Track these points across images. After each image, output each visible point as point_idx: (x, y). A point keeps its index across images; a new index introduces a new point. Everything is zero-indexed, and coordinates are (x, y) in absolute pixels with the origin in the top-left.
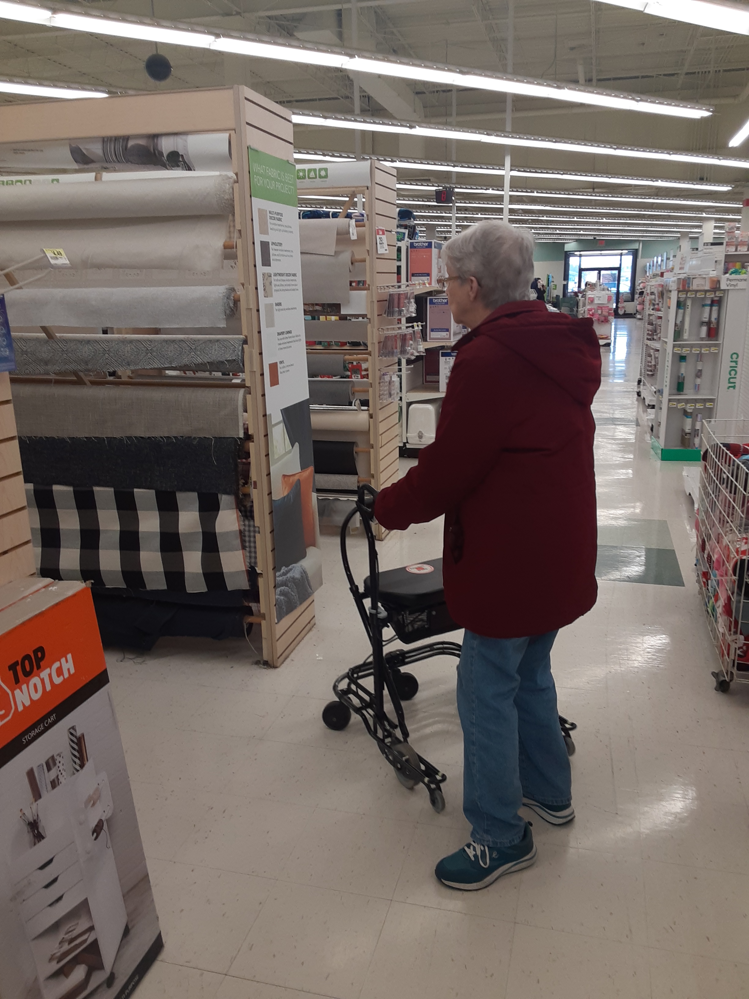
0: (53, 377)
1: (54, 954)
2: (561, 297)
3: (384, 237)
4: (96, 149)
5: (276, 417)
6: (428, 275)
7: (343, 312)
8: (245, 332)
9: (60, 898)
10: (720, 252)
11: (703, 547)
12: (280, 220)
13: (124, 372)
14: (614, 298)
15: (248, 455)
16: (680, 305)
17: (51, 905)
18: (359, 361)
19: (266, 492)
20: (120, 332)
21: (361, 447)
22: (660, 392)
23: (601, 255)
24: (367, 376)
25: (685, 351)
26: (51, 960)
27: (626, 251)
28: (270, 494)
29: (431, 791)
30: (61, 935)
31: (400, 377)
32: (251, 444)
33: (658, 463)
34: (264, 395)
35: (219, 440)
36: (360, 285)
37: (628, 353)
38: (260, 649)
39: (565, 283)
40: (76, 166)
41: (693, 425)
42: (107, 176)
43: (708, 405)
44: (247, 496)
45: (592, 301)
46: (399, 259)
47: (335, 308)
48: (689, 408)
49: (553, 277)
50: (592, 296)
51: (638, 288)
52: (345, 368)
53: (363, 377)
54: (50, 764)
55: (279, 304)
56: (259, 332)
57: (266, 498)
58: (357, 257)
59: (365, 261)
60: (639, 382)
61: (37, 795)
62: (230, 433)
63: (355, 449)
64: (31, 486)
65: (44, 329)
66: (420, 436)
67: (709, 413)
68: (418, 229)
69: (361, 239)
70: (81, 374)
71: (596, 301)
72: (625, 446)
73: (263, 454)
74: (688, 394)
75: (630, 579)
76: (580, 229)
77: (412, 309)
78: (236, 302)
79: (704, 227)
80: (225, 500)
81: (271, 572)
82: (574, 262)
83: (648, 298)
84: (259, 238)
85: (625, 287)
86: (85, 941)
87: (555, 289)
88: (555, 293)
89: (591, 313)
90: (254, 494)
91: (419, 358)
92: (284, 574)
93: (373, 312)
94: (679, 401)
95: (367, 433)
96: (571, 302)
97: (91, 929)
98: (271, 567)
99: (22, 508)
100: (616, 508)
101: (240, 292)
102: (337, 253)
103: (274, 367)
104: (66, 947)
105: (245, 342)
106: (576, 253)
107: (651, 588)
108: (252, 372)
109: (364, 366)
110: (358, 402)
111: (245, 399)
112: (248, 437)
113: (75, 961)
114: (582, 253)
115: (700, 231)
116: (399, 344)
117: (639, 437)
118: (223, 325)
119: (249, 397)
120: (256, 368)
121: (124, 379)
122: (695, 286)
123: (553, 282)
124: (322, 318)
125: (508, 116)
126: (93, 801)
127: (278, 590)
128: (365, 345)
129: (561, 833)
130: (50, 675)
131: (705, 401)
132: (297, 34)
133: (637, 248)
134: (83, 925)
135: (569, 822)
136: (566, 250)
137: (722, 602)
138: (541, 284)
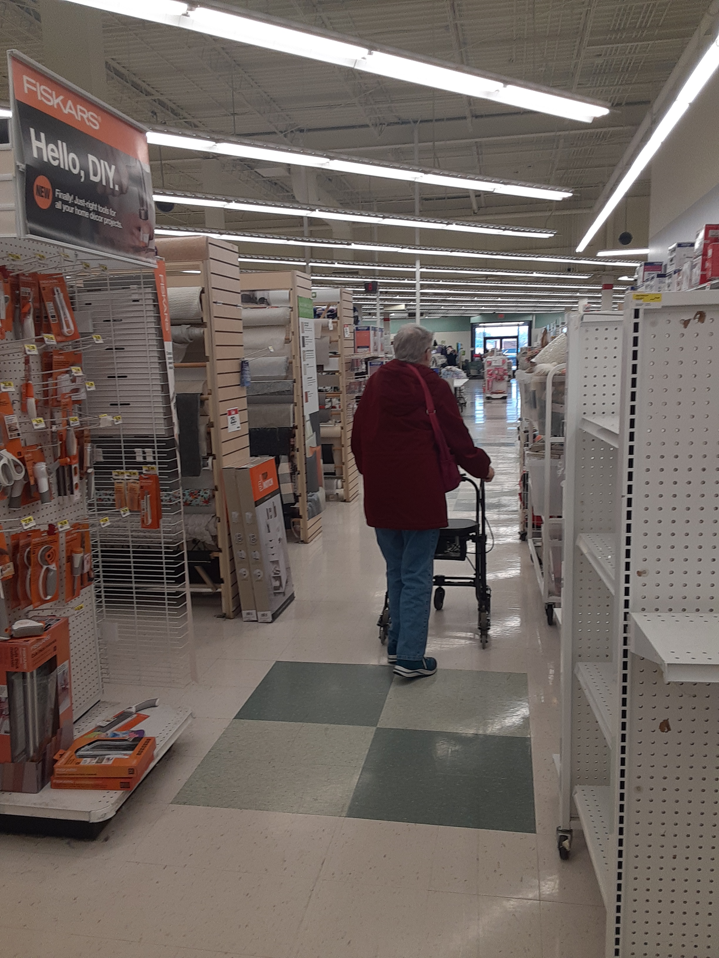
2: (470, 361)
3: (348, 328)
5: (307, 418)
6: (368, 347)
7: (326, 369)
8: (295, 377)
9: (274, 554)
12: (307, 326)
15: (295, 436)
19: (303, 453)
21: (336, 447)
23: (502, 326)
27: (523, 323)
28: (305, 454)
32: (296, 430)
34: (303, 406)
35: (280, 429)
36: (335, 354)
38: (300, 535)
39: (472, 349)
44: (294, 456)
45: (490, 364)
47: (321, 367)
55: (308, 364)
56: (301, 377)
57: (304, 456)
58: (334, 339)
61: (268, 517)
62: (286, 425)
63: (333, 448)
69: (335, 330)
71: (493, 364)
73: (302, 434)
76: (482, 306)
77: (363, 368)
78: (291, 364)
79: (579, 303)
80: (283, 458)
81: (305, 494)
82: (479, 331)
84: (302, 335)
87: (464, 355)
88: (464, 358)
89: (490, 373)
90: (297, 454)
92: (311, 496)
93: (343, 369)
95: (339, 439)
96: (479, 365)
97: (280, 571)
98: (305, 491)
101: (293, 359)
102: (322, 337)
103: (306, 394)
105: (294, 382)
106: (481, 325)
108: (297, 396)
110: (334, 421)
111: (294, 409)
112: (295, 427)
116: (357, 386)
118: (284, 375)
119: (296, 407)
120: (300, 394)
123: (462, 348)
126: (278, 530)
133: (531, 320)
138: (449, 351)
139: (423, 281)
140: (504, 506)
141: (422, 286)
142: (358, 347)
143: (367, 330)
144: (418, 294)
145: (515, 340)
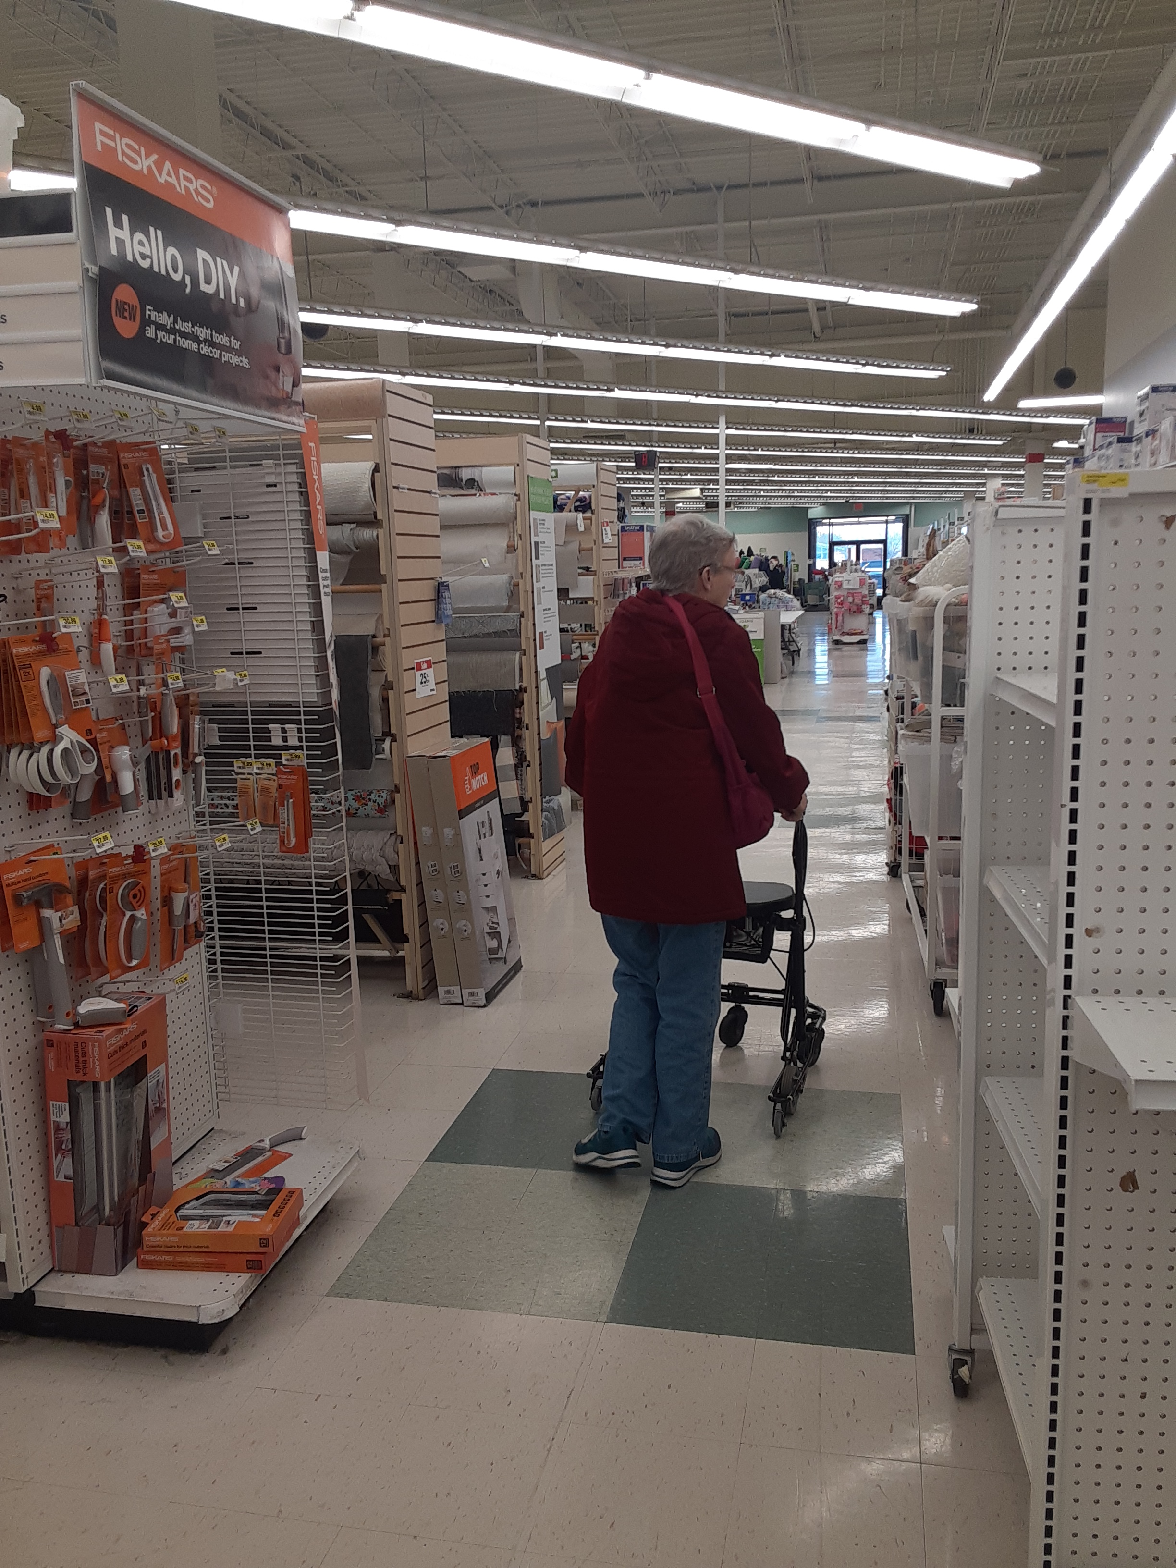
2: (806, 581)
5: (543, 674)
7: (572, 596)
8: (522, 609)
19: (536, 732)
23: (859, 523)
27: (893, 518)
28: (539, 734)
32: (525, 695)
34: (535, 656)
35: (500, 692)
36: (587, 571)
38: (530, 866)
39: (811, 562)
44: (520, 736)
45: (840, 585)
47: (564, 592)
49: (793, 554)
50: (840, 579)
56: (533, 608)
57: (536, 737)
58: (585, 546)
59: (592, 549)
69: (587, 531)
71: (845, 586)
73: (534, 701)
76: (827, 491)
78: (517, 586)
79: (988, 485)
80: (504, 739)
82: (822, 531)
87: (797, 570)
88: (797, 576)
89: (839, 601)
90: (526, 734)
93: (600, 595)
96: (821, 588)
98: (539, 793)
101: (520, 579)
102: (566, 543)
103: (542, 635)
105: (522, 616)
106: (825, 521)
108: (528, 639)
112: (523, 690)
114: (832, 521)
115: (984, 489)
118: (505, 605)
119: (524, 657)
123: (794, 561)
136: (810, 517)
138: (773, 564)
139: (731, 449)
140: (863, 820)
141: (730, 459)
142: (625, 559)
143: (639, 530)
144: (722, 472)
145: (881, 546)
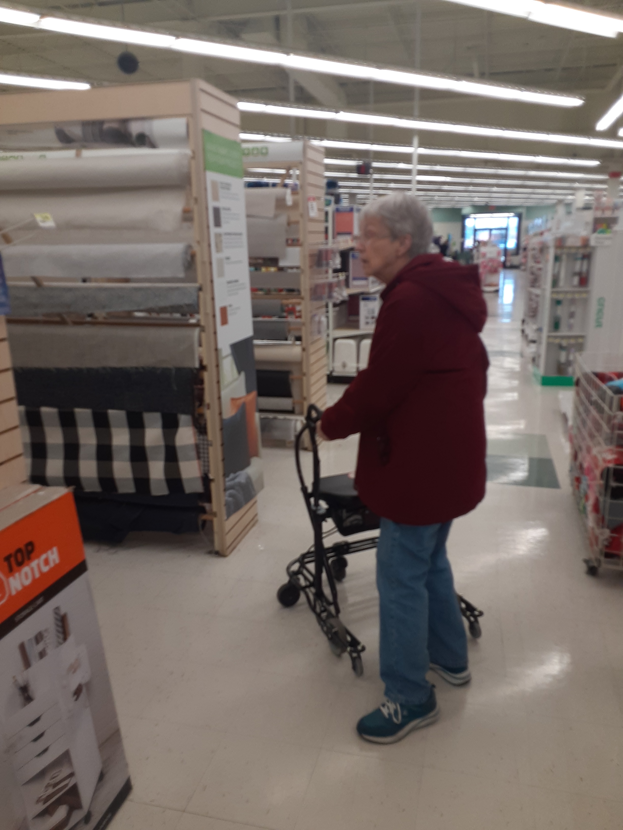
0: (40, 318)
1: (41, 797)
2: (460, 252)
3: (314, 203)
4: (77, 131)
5: (226, 350)
6: (351, 233)
7: (282, 264)
8: (200, 280)
9: (46, 750)
10: (589, 216)
11: (575, 456)
12: (229, 189)
13: (100, 314)
14: (502, 253)
15: (202, 382)
16: (557, 258)
17: (39, 755)
18: (294, 305)
20: (96, 280)
21: (295, 375)
22: (539, 330)
24: (300, 317)
25: (560, 297)
26: (38, 801)
27: (513, 214)
28: (220, 414)
29: (353, 660)
30: (47, 780)
31: (327, 317)
32: (206, 373)
33: (538, 388)
34: (215, 333)
35: (179, 370)
36: (294, 242)
37: (515, 298)
38: (212, 542)
39: (462, 240)
40: (59, 144)
41: (568, 356)
42: (86, 153)
43: (580, 340)
44: (202, 415)
45: (484, 255)
46: (326, 221)
47: (273, 261)
48: (564, 343)
49: (453, 235)
50: (484, 251)
51: (523, 244)
52: (283, 311)
53: (297, 317)
54: (39, 638)
55: (228, 258)
57: (218, 417)
58: (293, 219)
59: (299, 223)
60: (523, 321)
61: (27, 663)
62: (187, 364)
63: (291, 377)
64: (22, 408)
65: (34, 279)
66: (344, 366)
67: (580, 347)
68: (343, 196)
69: (295, 205)
70: (65, 316)
71: (488, 255)
72: (512, 374)
74: (564, 332)
75: (516, 483)
77: (337, 262)
78: (193, 256)
80: (184, 419)
81: (221, 478)
82: (470, 223)
83: (530, 253)
84: (212, 204)
85: (511, 244)
86: (66, 785)
89: (484, 264)
90: (208, 414)
91: (343, 302)
92: (232, 479)
93: (305, 264)
94: (556, 337)
95: (300, 364)
96: (467, 256)
97: (72, 775)
99: (15, 428)
100: (504, 424)
101: (196, 249)
102: (276, 216)
103: (224, 311)
104: (51, 791)
105: (200, 289)
106: (471, 216)
107: (533, 490)
108: (206, 314)
109: (298, 308)
110: (293, 338)
111: (200, 336)
112: (203, 368)
113: (58, 803)
114: (475, 215)
115: (573, 198)
116: (327, 290)
117: (524, 366)
118: (181, 275)
119: (203, 335)
120: (209, 311)
121: (100, 319)
122: (570, 242)
123: (453, 239)
124: (264, 269)
125: (416, 104)
126: (73, 668)
127: (228, 492)
128: (299, 291)
129: (458, 692)
130: (39, 566)
131: (576, 337)
132: (244, 36)
133: (521, 212)
134: (65, 771)
135: (466, 683)
136: (462, 213)
137: (591, 502)
138: (443, 241)
139: (420, 165)
141: (419, 172)
142: (339, 234)
143: (350, 211)
144: (414, 182)
145: (503, 232)
